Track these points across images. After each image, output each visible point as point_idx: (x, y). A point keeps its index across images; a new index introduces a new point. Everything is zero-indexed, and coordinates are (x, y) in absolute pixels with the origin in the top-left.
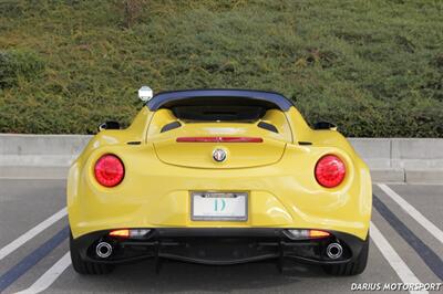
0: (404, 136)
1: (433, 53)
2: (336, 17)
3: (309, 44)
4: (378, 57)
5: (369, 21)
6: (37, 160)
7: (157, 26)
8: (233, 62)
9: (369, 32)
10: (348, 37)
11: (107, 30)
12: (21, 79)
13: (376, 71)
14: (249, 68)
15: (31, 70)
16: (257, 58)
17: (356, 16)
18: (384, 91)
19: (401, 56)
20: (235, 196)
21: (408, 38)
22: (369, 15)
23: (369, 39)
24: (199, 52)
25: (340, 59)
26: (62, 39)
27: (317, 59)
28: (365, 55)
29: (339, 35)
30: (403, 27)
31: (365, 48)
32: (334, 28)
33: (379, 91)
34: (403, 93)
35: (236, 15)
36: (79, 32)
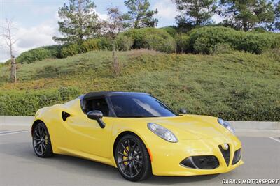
1: (232, 89)
2: (198, 74)
3: (184, 84)
4: (211, 90)
5: (211, 76)
7: (125, 78)
8: (151, 91)
9: (210, 80)
10: (201, 82)
11: (106, 79)
13: (208, 95)
14: (157, 93)
16: (161, 90)
17: (207, 74)
19: (220, 90)
22: (212, 73)
23: (209, 83)
24: (139, 87)
25: (194, 90)
26: (89, 83)
27: (185, 90)
28: (206, 89)
29: (197, 81)
30: (224, 78)
31: (207, 86)
32: (196, 78)
33: (207, 102)
34: (216, 103)
35: (158, 73)
36: (96, 80)
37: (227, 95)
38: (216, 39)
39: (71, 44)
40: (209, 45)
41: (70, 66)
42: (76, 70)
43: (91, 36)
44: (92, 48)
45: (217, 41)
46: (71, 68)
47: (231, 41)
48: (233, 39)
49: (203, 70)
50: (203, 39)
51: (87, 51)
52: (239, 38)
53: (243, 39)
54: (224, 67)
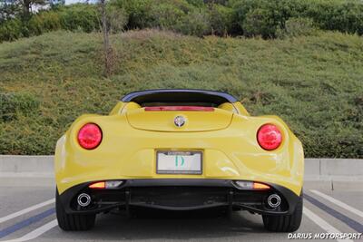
0: (331, 157)
1: (352, 96)
2: (272, 70)
3: (252, 88)
4: (308, 98)
5: (299, 72)
6: (30, 175)
7: (130, 76)
9: (299, 80)
10: (283, 84)
11: (90, 79)
12: (19, 114)
13: (306, 108)
15: (28, 107)
17: (288, 69)
18: (312, 123)
19: (327, 97)
20: (192, 154)
21: (331, 84)
22: (299, 68)
23: (299, 85)
25: (276, 99)
27: (258, 98)
28: (297, 96)
29: (275, 82)
30: (326, 77)
31: (296, 91)
32: (271, 77)
33: (309, 123)
34: (328, 123)
35: (193, 68)
36: (68, 82)
37: (347, 107)
38: (284, 12)
39: (9, 19)
40: (271, 21)
41: (10, 57)
42: (24, 63)
43: (46, 7)
44: (50, 26)
45: (286, 15)
46: (14, 59)
47: (312, 14)
48: (316, 10)
49: (278, 63)
50: (260, 11)
51: (39, 33)
52: (327, 9)
53: (335, 10)
54: (315, 58)
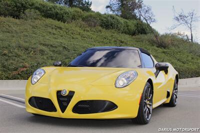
38: (22, 5)
40: (16, 9)
47: (37, 8)
48: (39, 6)
49: (35, 34)
50: (8, 2)
52: (44, 6)
53: (49, 8)
54: (50, 33)
